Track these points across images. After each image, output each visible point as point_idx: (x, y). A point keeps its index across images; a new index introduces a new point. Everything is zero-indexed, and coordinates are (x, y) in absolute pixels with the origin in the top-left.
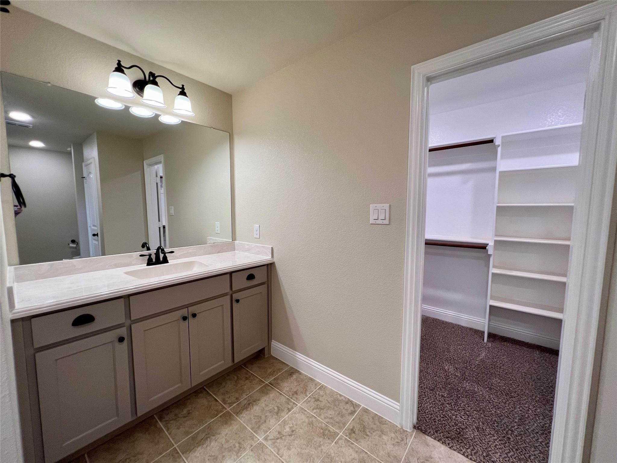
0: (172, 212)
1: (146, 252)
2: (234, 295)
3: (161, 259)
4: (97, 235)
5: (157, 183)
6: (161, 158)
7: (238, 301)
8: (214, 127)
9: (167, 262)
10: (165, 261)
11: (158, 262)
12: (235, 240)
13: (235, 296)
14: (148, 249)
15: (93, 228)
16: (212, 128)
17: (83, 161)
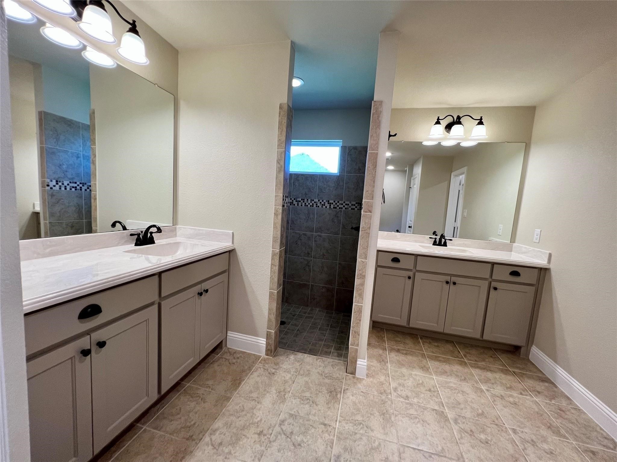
0: (465, 214)
1: (434, 237)
2: (492, 283)
3: (442, 243)
4: (411, 227)
5: (459, 191)
6: (465, 169)
7: (495, 289)
8: (507, 141)
9: (446, 246)
10: (445, 245)
11: (440, 244)
12: (514, 242)
13: (494, 284)
14: (436, 235)
15: (410, 222)
16: (506, 143)
17: (412, 176)
